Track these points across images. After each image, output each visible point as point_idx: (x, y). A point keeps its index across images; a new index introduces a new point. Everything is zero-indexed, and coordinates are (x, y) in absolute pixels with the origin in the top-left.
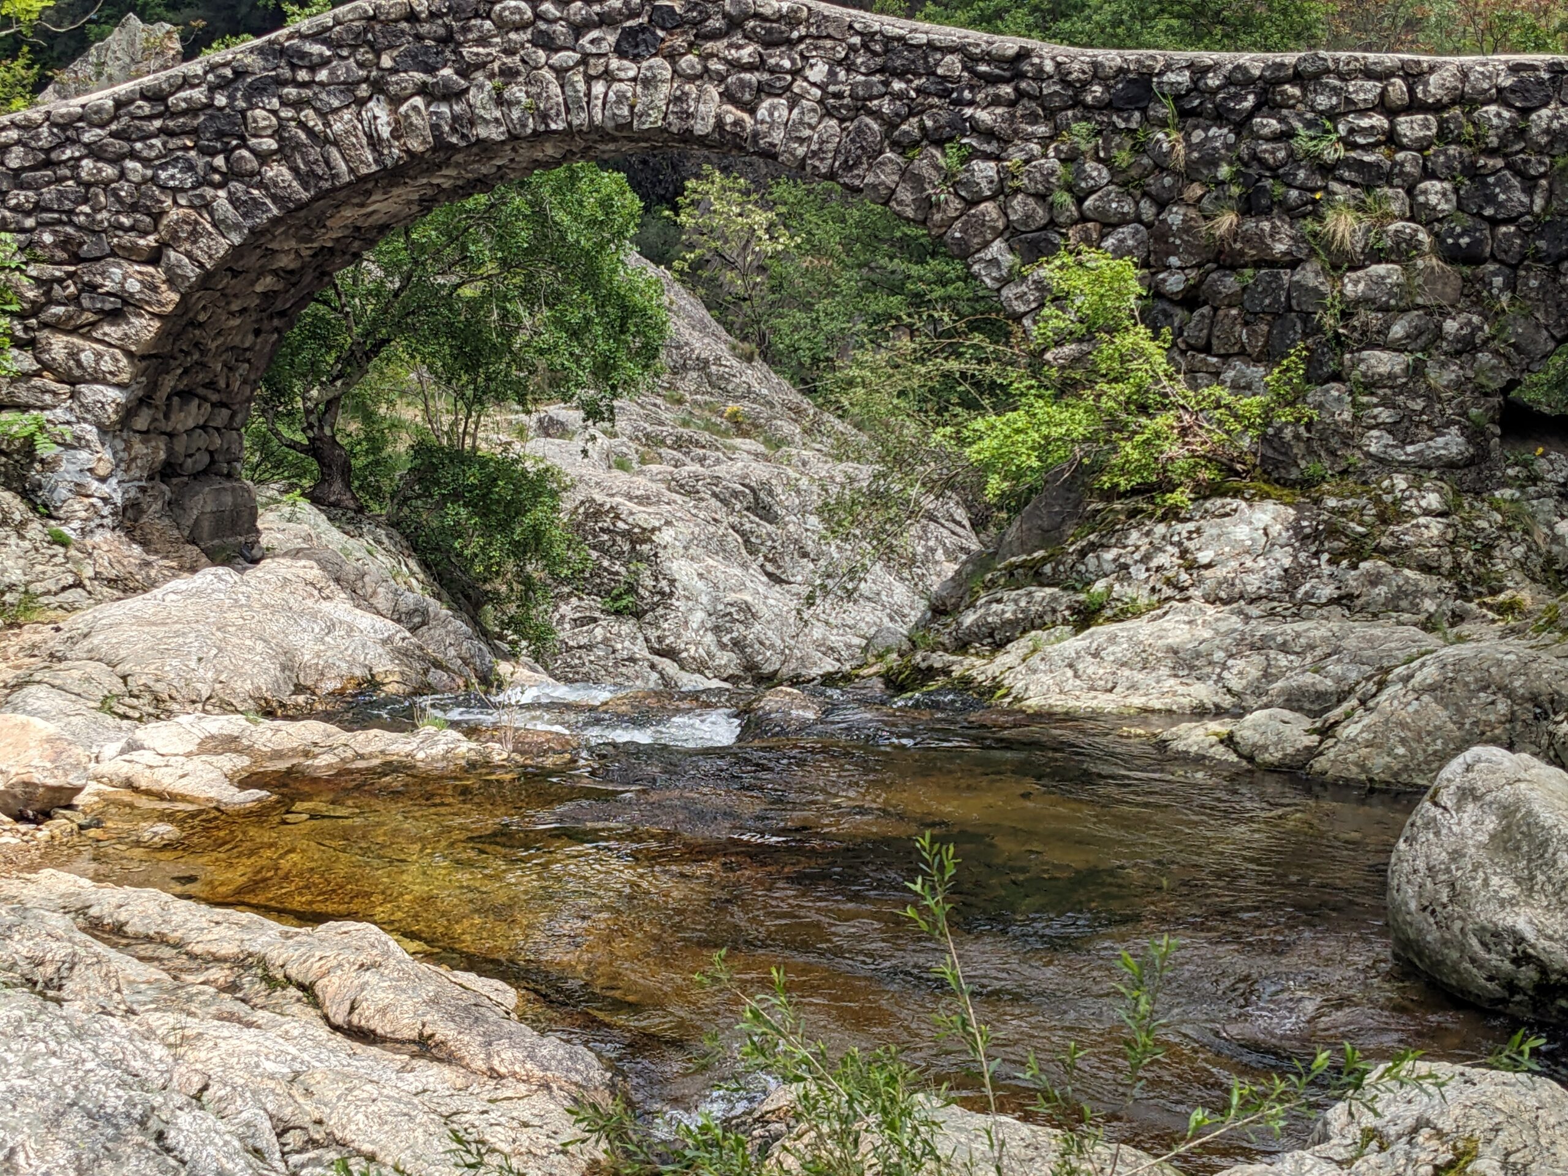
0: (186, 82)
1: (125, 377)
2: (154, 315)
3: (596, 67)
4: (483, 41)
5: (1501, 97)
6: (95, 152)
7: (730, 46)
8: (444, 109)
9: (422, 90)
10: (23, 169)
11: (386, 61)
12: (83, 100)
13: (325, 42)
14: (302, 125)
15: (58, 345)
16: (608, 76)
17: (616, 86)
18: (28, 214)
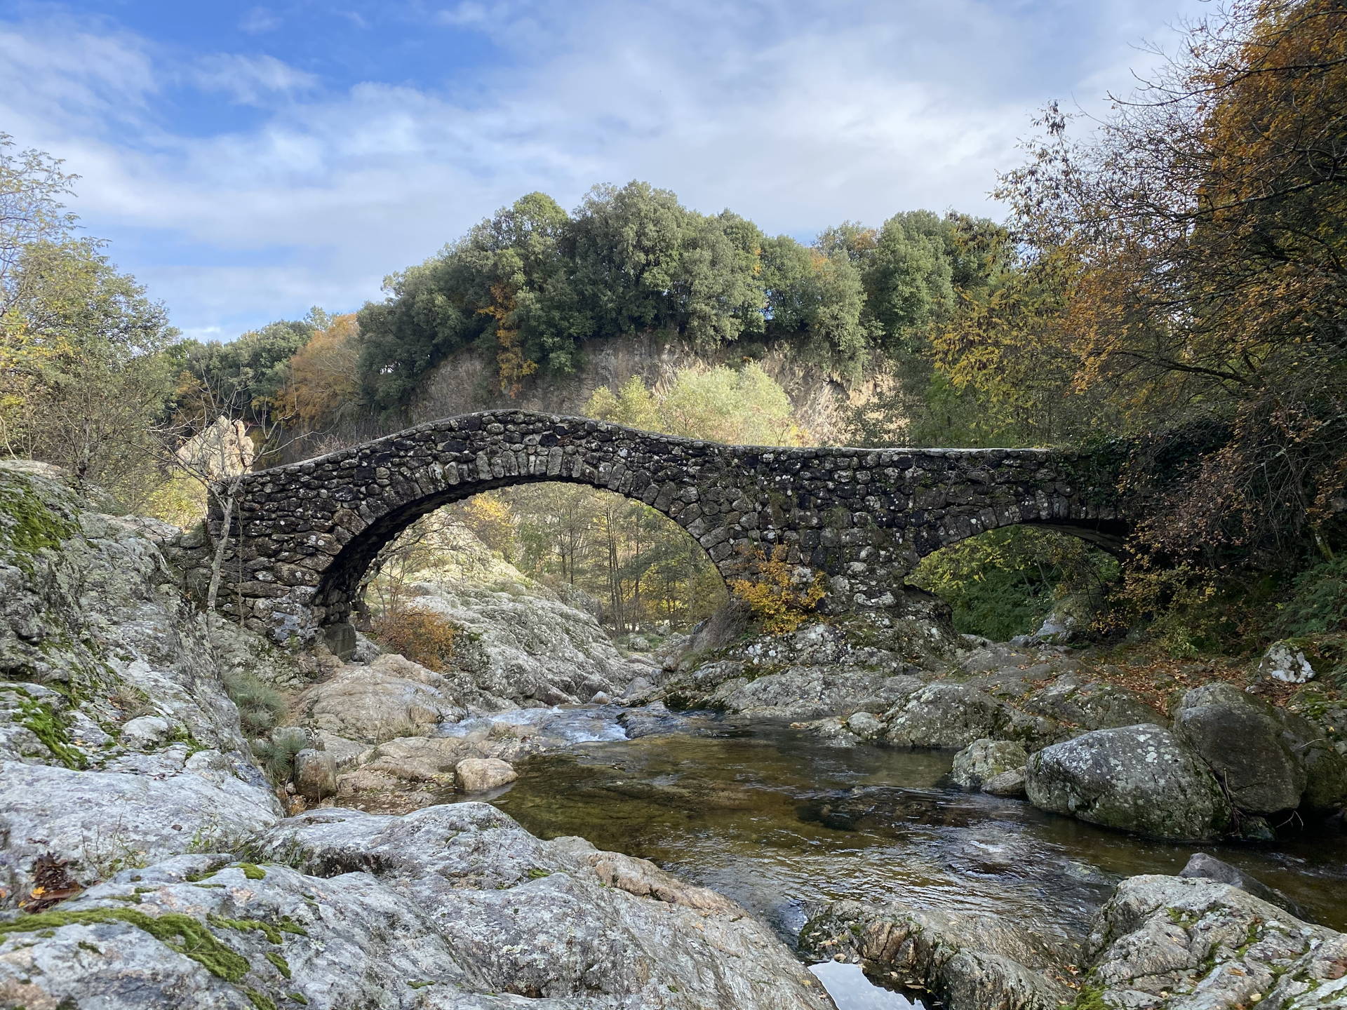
0: (349, 456)
1: (315, 582)
2: (330, 555)
3: (531, 450)
4: (482, 439)
5: (893, 464)
6: (307, 486)
7: (587, 443)
8: (465, 467)
9: (455, 459)
10: (272, 493)
11: (440, 447)
12: (301, 463)
13: (412, 440)
14: (402, 474)
15: (285, 569)
16: (536, 454)
17: (540, 458)
18: (274, 512)
